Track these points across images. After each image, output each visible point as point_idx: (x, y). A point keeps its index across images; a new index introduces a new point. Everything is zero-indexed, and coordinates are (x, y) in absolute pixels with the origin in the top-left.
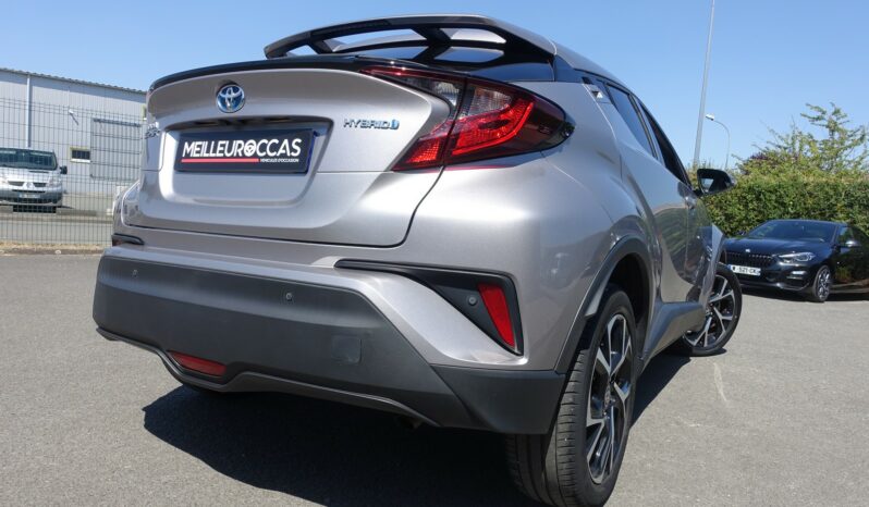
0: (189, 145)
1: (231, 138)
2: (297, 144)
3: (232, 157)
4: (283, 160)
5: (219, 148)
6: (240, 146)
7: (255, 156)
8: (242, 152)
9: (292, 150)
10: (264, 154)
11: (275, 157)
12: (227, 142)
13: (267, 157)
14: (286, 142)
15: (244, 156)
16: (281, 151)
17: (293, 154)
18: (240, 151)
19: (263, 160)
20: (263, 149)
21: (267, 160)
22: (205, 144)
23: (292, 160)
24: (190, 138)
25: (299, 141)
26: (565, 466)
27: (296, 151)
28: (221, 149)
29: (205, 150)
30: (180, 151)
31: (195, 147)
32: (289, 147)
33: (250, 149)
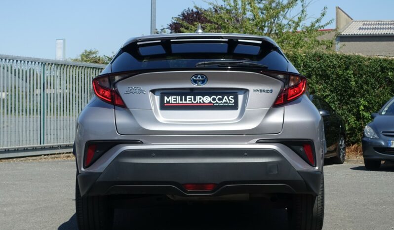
0: (168, 98)
1: (195, 95)
2: (231, 98)
3: (197, 103)
4: (226, 104)
5: (188, 99)
6: (200, 99)
7: (210, 102)
8: (203, 101)
9: (229, 100)
10: (215, 102)
11: (221, 103)
12: (193, 97)
13: (217, 103)
14: (226, 97)
15: (204, 103)
16: (224, 101)
17: (230, 102)
18: (201, 101)
19: (215, 104)
20: (214, 99)
21: (218, 104)
22: (179, 98)
23: (230, 104)
24: (168, 95)
25: (233, 97)
26: (320, 207)
27: (232, 101)
28: (189, 100)
29: (179, 101)
30: (162, 100)
31: (171, 99)
32: (228, 100)
33: (207, 99)
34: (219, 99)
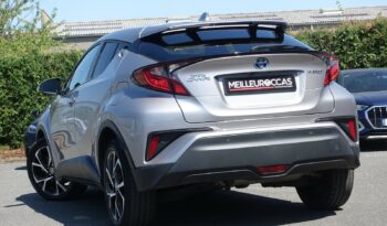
0: (232, 83)
1: (256, 79)
2: (289, 80)
3: (259, 87)
4: (285, 86)
5: (250, 84)
6: (262, 82)
7: (271, 85)
8: (264, 84)
10: (275, 84)
11: (281, 85)
12: (254, 81)
14: (284, 80)
15: (265, 86)
16: (283, 83)
18: (262, 84)
19: (276, 87)
20: (274, 82)
21: (278, 87)
22: (241, 83)
23: (289, 86)
24: (231, 80)
27: (290, 83)
28: (252, 84)
29: (242, 85)
30: (226, 86)
31: (235, 84)
32: (286, 82)
33: (268, 83)
34: (279, 82)
